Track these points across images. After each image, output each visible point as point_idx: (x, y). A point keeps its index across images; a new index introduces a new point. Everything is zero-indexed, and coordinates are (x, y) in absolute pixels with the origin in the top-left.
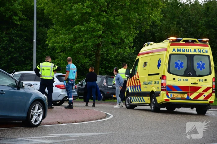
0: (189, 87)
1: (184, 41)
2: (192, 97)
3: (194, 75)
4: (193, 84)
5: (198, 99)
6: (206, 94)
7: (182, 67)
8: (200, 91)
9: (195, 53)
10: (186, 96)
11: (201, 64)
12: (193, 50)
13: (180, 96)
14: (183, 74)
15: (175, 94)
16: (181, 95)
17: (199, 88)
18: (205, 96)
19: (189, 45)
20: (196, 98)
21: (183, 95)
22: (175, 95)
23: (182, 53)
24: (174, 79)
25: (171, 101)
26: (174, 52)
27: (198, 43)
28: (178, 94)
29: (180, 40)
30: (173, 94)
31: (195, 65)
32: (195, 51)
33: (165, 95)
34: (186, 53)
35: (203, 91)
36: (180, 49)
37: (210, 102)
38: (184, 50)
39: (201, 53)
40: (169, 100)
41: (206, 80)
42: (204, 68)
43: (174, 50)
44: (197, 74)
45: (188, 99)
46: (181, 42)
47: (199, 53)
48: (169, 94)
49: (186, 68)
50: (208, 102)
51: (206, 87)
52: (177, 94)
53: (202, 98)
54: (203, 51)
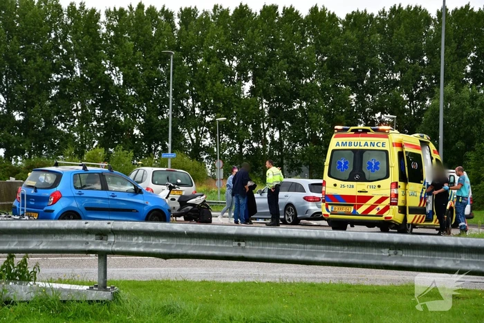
0: (355, 196)
1: (352, 131)
2: (360, 211)
3: (363, 179)
4: (361, 192)
5: (369, 214)
6: (381, 207)
7: (346, 168)
8: (371, 202)
9: (366, 148)
10: (352, 209)
11: (373, 163)
12: (363, 144)
13: (344, 209)
14: (347, 177)
15: (337, 207)
16: (345, 207)
17: (370, 198)
18: (378, 209)
19: (358, 137)
20: (366, 213)
21: (348, 207)
22: (337, 209)
23: (348, 147)
24: (335, 185)
25: (331, 216)
26: (338, 148)
27: (372, 133)
28: (342, 207)
29: (347, 130)
30: (334, 207)
31: (365, 165)
32: (366, 144)
33: (324, 208)
34: (353, 147)
35: (376, 202)
36: (346, 143)
37: (386, 218)
38: (350, 144)
39: (376, 148)
40: (328, 215)
41: (379, 186)
42: (377, 168)
43: (338, 144)
44: (367, 178)
45: (354, 214)
46: (349, 132)
47: (372, 148)
48: (330, 207)
49: (352, 169)
50: (383, 218)
51: (380, 197)
52: (339, 207)
53: (374, 212)
54: (379, 145)
